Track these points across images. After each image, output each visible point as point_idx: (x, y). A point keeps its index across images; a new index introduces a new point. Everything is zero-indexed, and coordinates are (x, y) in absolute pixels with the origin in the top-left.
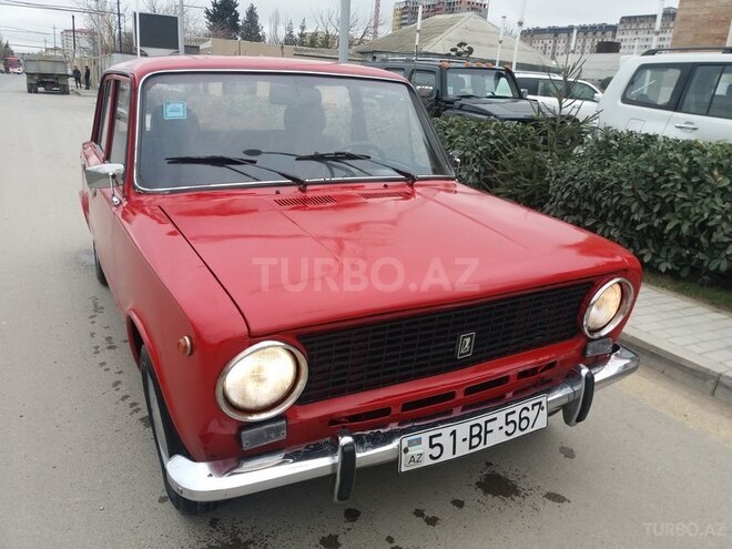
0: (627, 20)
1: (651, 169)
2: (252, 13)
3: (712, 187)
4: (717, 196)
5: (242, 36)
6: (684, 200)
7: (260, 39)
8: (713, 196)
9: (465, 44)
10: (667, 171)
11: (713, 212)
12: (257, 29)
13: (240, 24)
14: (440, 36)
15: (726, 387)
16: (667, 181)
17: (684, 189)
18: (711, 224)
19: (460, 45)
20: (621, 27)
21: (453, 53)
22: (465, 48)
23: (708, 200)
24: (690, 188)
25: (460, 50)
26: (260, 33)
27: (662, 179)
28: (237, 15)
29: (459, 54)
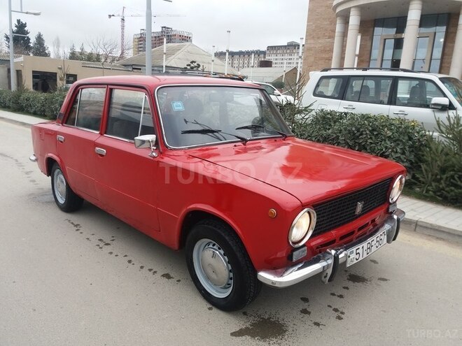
0: (270, 48)
1: (354, 129)
2: (40, 39)
3: (384, 136)
4: (387, 140)
5: (33, 53)
6: (371, 143)
7: (47, 55)
8: (385, 141)
9: (195, 62)
10: (361, 130)
11: (386, 148)
12: (44, 49)
13: (32, 45)
14: (173, 56)
15: (421, 226)
16: (362, 134)
17: (371, 138)
18: (386, 154)
19: (192, 62)
20: (268, 52)
21: (189, 67)
22: (195, 64)
23: (383, 143)
24: (373, 137)
25: (192, 65)
26: (47, 52)
27: (359, 133)
28: (29, 39)
29: (192, 68)
